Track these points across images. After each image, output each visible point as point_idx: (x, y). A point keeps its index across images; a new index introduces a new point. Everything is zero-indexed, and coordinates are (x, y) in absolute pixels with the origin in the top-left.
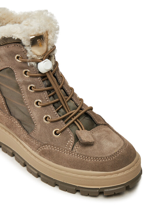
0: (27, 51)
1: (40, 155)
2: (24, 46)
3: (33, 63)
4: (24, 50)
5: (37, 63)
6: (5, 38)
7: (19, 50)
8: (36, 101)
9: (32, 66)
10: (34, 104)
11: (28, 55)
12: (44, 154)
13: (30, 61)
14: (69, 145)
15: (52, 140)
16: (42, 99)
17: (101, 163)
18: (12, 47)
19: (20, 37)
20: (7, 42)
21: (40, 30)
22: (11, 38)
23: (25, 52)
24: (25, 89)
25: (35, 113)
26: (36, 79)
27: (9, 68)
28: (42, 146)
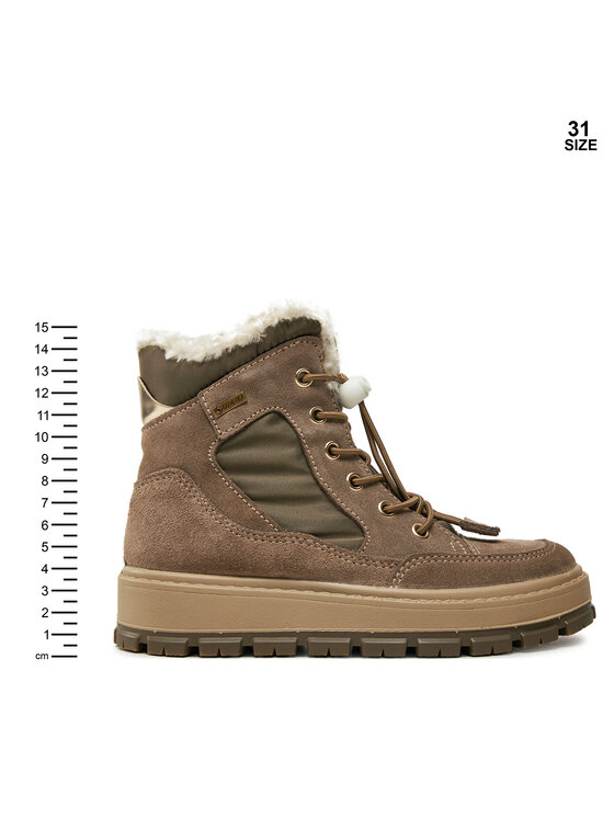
10: (346, 485)
12: (415, 580)
18: (294, 350)
23: (322, 358)
25: (355, 503)
27: (273, 412)
28: (404, 565)
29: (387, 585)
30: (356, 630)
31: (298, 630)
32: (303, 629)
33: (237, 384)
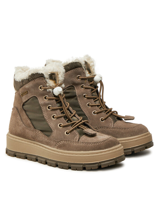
0: (46, 82)
1: (58, 149)
2: (45, 78)
3: (51, 90)
4: (45, 81)
5: (53, 90)
6: (33, 74)
7: (42, 82)
8: (53, 115)
9: (50, 92)
10: (51, 118)
11: (47, 85)
12: (60, 147)
13: (49, 88)
14: (76, 138)
15: (64, 138)
16: (56, 114)
17: (98, 145)
18: (37, 81)
19: (43, 72)
20: (34, 77)
21: (54, 70)
22: (37, 74)
23: (46, 83)
24: (45, 109)
25: (52, 123)
26: (52, 101)
27: (34, 96)
28: (58, 142)
29: (54, 147)
30: (46, 158)
31: (36, 155)
32: (38, 155)
33: (25, 89)
